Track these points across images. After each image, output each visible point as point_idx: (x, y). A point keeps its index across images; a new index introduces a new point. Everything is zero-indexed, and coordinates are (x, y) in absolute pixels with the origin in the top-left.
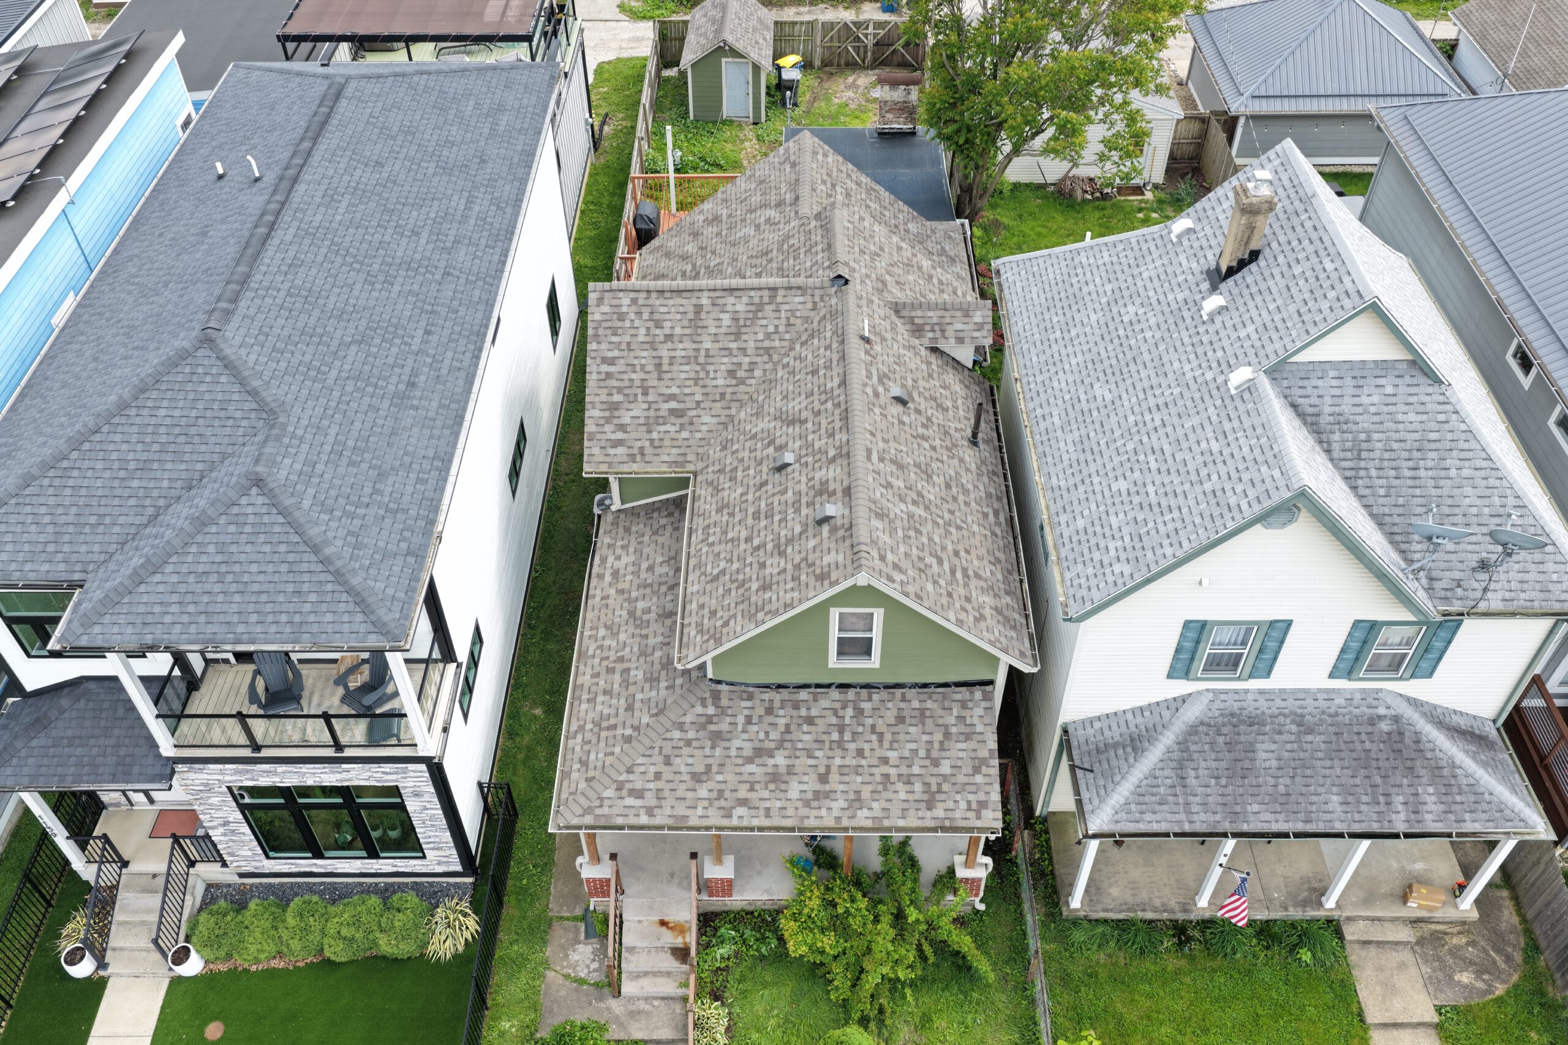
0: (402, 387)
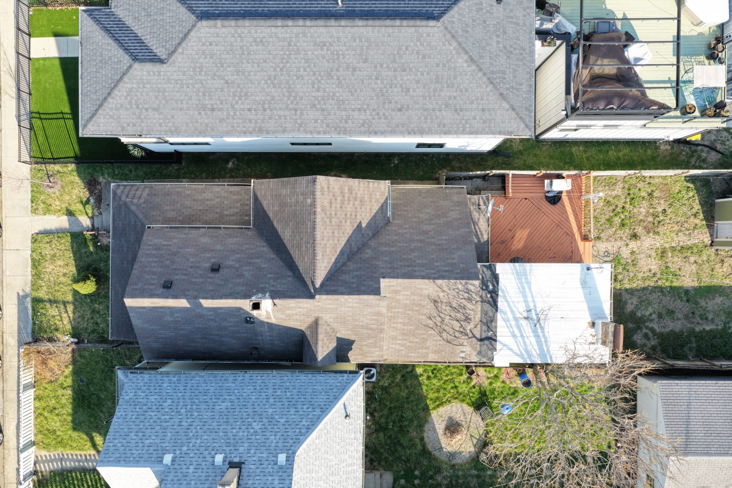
0: (209, 106)
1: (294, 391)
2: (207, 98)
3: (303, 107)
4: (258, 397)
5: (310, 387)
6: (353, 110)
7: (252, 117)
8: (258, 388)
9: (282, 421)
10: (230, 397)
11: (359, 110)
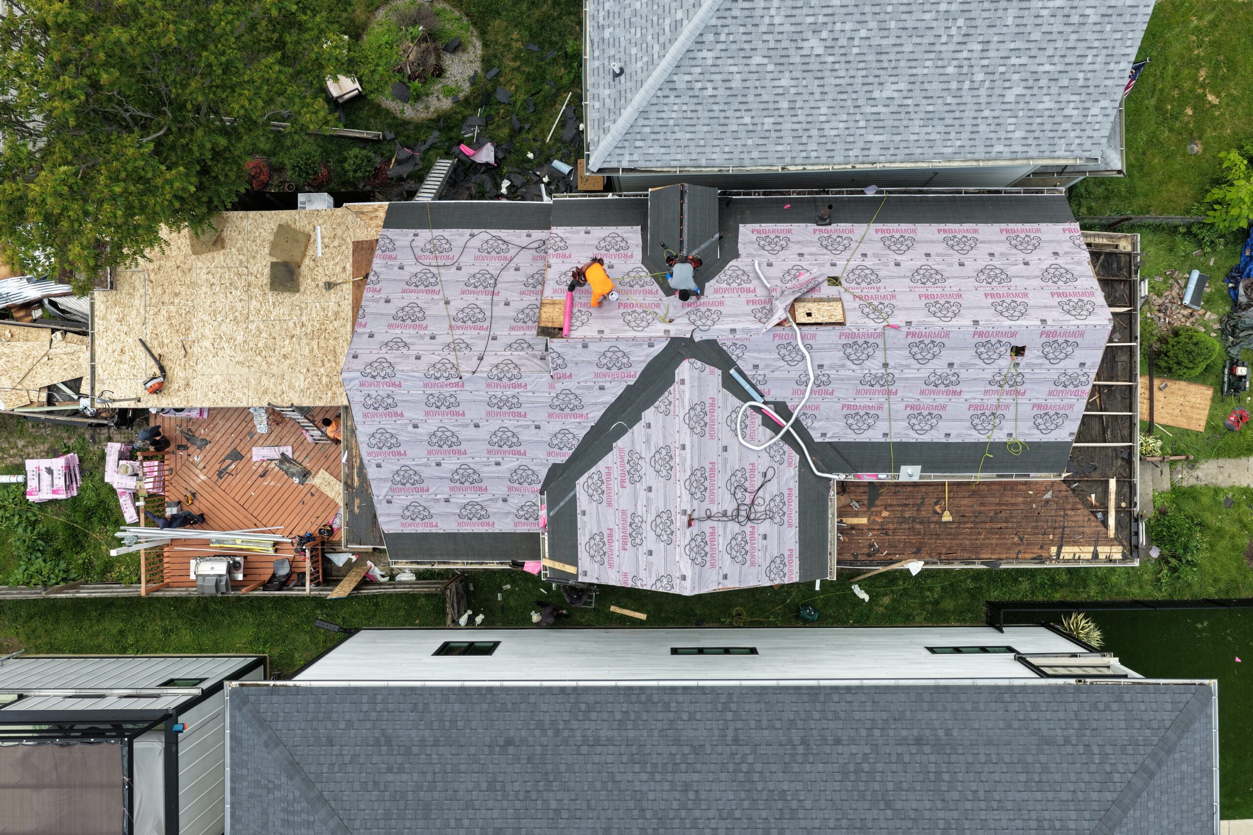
1: (734, 128)
2: (932, 768)
3: (720, 749)
4: (814, 112)
5: (701, 135)
6: (610, 741)
7: (832, 725)
8: (814, 132)
9: (757, 60)
10: (874, 110)
11: (597, 742)
